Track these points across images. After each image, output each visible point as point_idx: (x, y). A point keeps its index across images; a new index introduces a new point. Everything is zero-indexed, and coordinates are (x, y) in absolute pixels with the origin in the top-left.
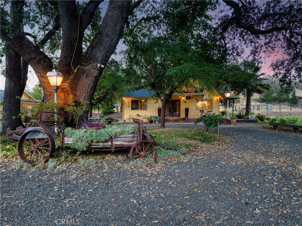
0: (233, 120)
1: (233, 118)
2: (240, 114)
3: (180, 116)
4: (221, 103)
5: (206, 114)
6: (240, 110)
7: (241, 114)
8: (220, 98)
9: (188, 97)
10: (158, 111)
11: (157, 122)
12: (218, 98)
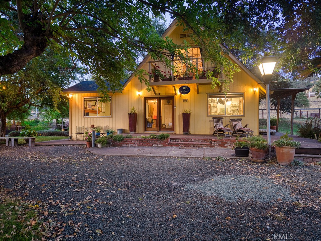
0: (285, 150)
1: (283, 145)
2: (309, 125)
3: (174, 130)
4: (276, 106)
5: (227, 126)
6: (309, 116)
7: (313, 127)
8: (260, 89)
9: (184, 88)
10: (129, 118)
11: (99, 145)
12: (257, 90)
